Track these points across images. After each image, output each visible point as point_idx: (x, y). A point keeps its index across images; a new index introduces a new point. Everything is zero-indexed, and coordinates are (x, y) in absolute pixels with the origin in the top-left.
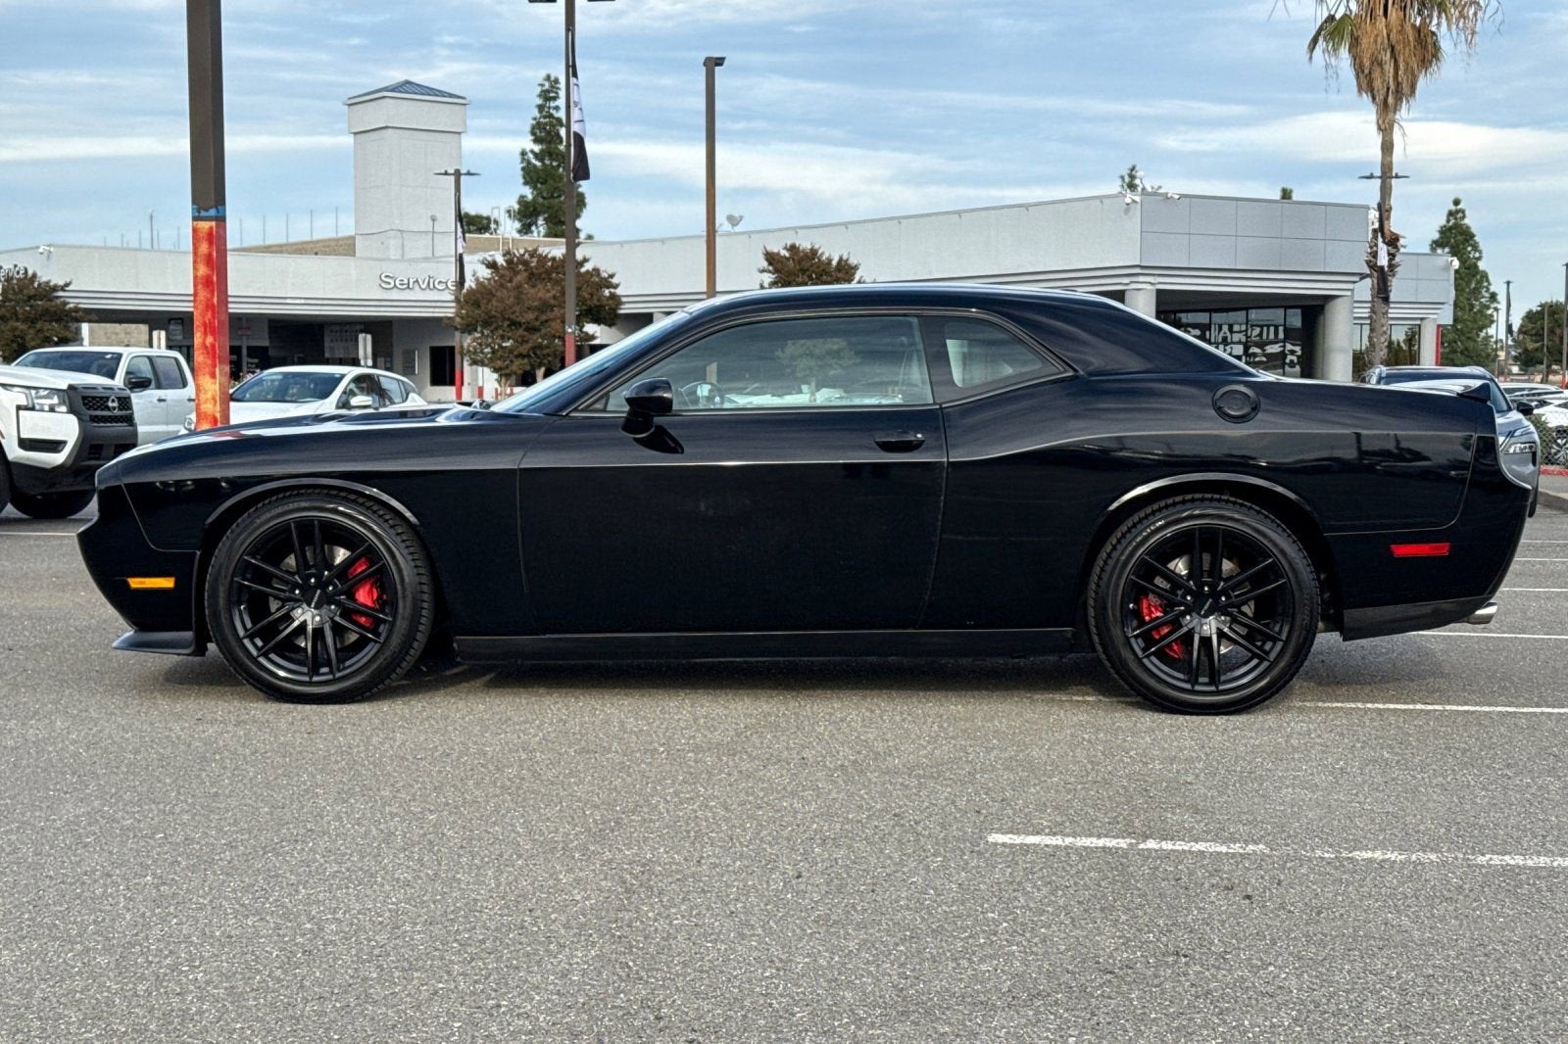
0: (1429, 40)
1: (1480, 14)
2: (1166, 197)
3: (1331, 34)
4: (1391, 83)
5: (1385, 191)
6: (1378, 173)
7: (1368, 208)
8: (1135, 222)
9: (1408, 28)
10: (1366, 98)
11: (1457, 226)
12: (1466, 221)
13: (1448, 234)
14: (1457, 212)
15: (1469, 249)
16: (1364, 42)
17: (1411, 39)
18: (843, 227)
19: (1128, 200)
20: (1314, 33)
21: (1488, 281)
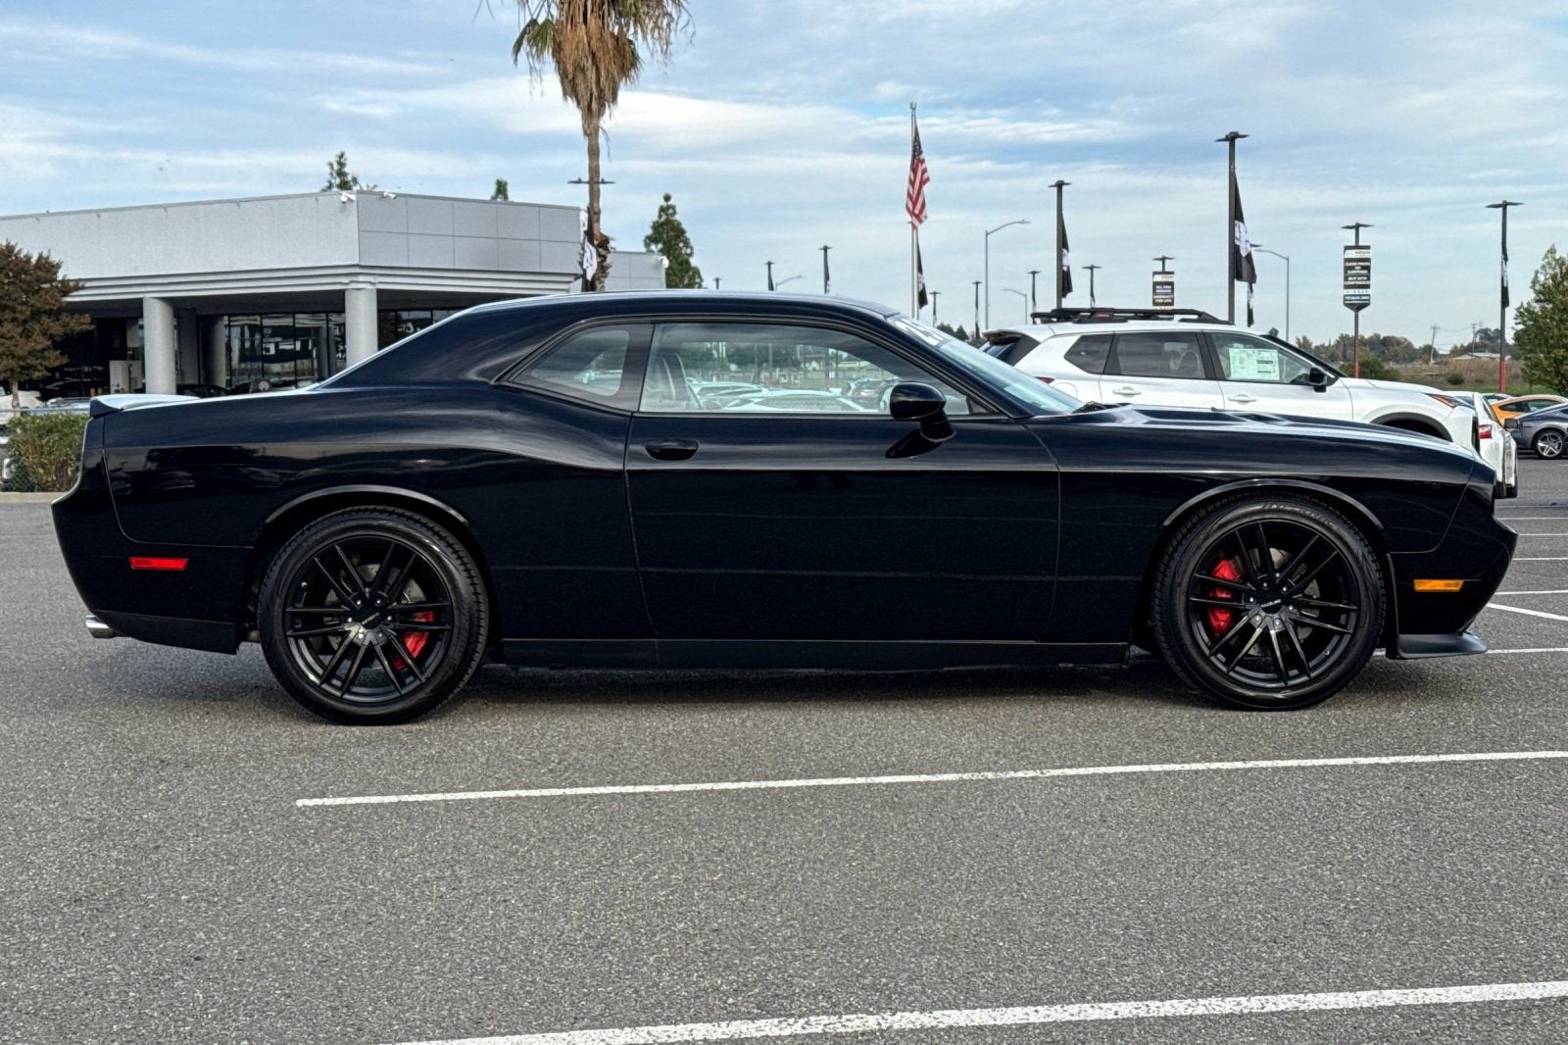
0: (627, 48)
1: (673, 25)
2: (382, 196)
3: (535, 38)
4: (594, 89)
5: (594, 195)
6: (586, 177)
7: (578, 210)
8: (351, 222)
9: (607, 36)
10: (571, 103)
11: (668, 222)
12: (677, 217)
13: (661, 230)
14: (668, 207)
15: (681, 245)
16: (567, 47)
17: (610, 46)
18: (34, 220)
19: (344, 199)
20: (517, 36)
21: (700, 277)
